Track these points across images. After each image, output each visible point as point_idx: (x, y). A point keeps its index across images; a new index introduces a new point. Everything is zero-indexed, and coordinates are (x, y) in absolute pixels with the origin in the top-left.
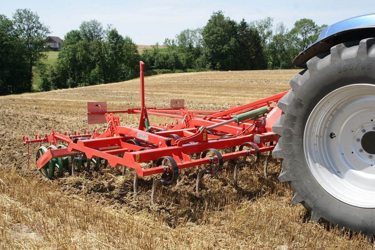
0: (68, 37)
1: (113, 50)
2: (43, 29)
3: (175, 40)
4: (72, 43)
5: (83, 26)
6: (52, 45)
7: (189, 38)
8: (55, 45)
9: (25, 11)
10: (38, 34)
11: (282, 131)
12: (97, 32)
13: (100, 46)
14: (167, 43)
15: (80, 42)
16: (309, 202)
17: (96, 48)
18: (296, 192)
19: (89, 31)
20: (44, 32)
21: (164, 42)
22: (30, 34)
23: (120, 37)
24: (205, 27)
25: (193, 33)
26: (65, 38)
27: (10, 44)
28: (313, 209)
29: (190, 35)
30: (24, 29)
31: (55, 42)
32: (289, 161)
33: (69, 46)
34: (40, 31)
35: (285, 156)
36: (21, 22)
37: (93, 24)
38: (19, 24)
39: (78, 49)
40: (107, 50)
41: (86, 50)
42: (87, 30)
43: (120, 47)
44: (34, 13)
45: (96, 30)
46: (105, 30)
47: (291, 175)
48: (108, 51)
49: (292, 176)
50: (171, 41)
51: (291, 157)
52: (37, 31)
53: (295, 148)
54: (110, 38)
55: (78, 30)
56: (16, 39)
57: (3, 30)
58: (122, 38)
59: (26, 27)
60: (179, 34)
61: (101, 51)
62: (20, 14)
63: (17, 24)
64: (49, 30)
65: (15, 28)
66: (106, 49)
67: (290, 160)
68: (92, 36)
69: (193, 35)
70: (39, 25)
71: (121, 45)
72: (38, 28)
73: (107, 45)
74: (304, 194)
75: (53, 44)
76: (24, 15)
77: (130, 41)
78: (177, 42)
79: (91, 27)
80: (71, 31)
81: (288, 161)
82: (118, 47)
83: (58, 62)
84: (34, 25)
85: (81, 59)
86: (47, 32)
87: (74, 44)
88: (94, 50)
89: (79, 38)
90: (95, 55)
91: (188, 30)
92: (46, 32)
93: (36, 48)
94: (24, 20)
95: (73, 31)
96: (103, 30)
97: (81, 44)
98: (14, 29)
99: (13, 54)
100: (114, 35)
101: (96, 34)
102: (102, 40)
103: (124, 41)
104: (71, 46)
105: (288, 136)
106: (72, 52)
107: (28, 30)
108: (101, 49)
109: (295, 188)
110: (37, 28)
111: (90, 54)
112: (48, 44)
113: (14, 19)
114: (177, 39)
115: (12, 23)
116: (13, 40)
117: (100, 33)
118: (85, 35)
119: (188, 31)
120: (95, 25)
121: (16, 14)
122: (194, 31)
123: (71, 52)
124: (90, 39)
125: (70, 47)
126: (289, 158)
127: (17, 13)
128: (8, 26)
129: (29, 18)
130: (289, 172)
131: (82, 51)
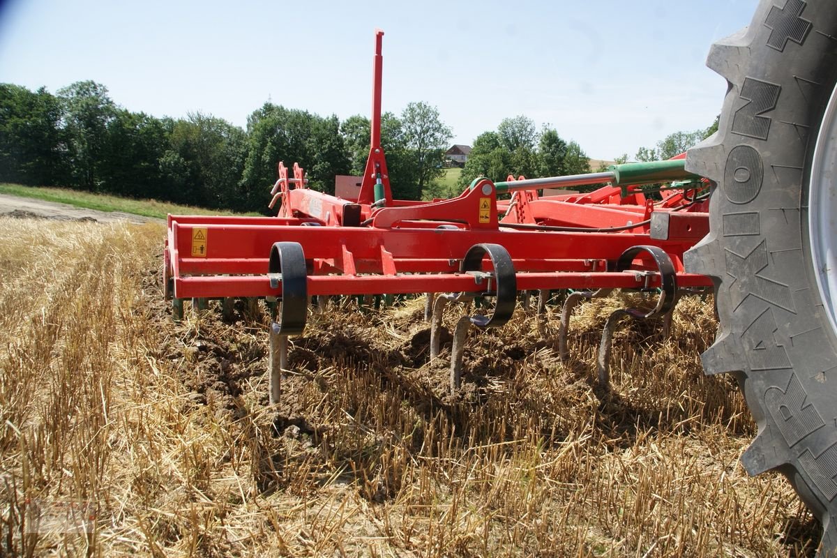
0: (479, 143)
1: (549, 164)
2: (443, 131)
3: (656, 151)
4: (484, 153)
5: (504, 126)
6: (457, 158)
7: (680, 147)
8: (462, 159)
9: (419, 105)
10: (435, 139)
11: (720, 161)
12: (525, 135)
13: (527, 157)
14: (642, 155)
15: (497, 150)
16: (813, 472)
17: (522, 159)
18: (762, 419)
19: (514, 133)
20: (444, 136)
21: (637, 153)
22: (423, 139)
23: (562, 142)
24: (711, 128)
25: (689, 139)
26: (475, 144)
27: (393, 155)
28: (830, 507)
29: (683, 142)
30: (416, 132)
31: (463, 154)
32: (743, 285)
33: (478, 156)
34: (438, 135)
35: (728, 265)
36: (413, 122)
37: (521, 123)
38: (409, 124)
39: (492, 162)
40: (539, 163)
41: (505, 162)
42: (510, 132)
43: (561, 159)
44: (433, 108)
45: (524, 133)
46: (540, 132)
47: (747, 348)
48: (540, 165)
49: (751, 348)
50: (649, 152)
51: (750, 266)
52: (433, 134)
53: (769, 226)
54: (544, 143)
55: (496, 132)
56: (403, 147)
57: (386, 135)
58: (565, 144)
59: (419, 129)
60: (664, 141)
61: (529, 166)
62: (412, 110)
63: (408, 124)
64: (452, 132)
65: (404, 130)
66: (536, 163)
67: (744, 279)
68: (517, 143)
69: (689, 142)
70: (437, 126)
71: (562, 155)
72: (436, 129)
73: (540, 156)
74: (795, 433)
75: (460, 156)
76: (418, 111)
77: (577, 150)
78: (660, 153)
79: (516, 126)
80: (483, 133)
81: (737, 287)
82: (558, 158)
83: (460, 182)
84: (431, 126)
85: (496, 177)
86: (449, 136)
87: (486, 153)
88: (518, 163)
89: (497, 144)
90: (518, 171)
91: (680, 133)
92: (446, 136)
93: (430, 161)
94: (417, 118)
95: (487, 133)
96: (535, 132)
97: (498, 153)
98: (401, 132)
99: (396, 171)
100: (552, 140)
101: (523, 138)
102: (533, 148)
103: (566, 150)
104: (482, 156)
105: (742, 176)
106: (483, 166)
107: (420, 134)
108: (527, 161)
109: (760, 402)
110: (434, 130)
111: (510, 169)
112: (453, 157)
113: (404, 118)
114: (660, 148)
115: (399, 123)
116: (399, 148)
117: (531, 138)
118: (507, 140)
119: (680, 135)
120: (523, 124)
121: (407, 110)
122: (690, 135)
123: (480, 166)
124: (514, 147)
125: (479, 159)
126: (743, 274)
127: (408, 108)
128: (395, 128)
129: (424, 116)
130: (740, 331)
131: (498, 165)
